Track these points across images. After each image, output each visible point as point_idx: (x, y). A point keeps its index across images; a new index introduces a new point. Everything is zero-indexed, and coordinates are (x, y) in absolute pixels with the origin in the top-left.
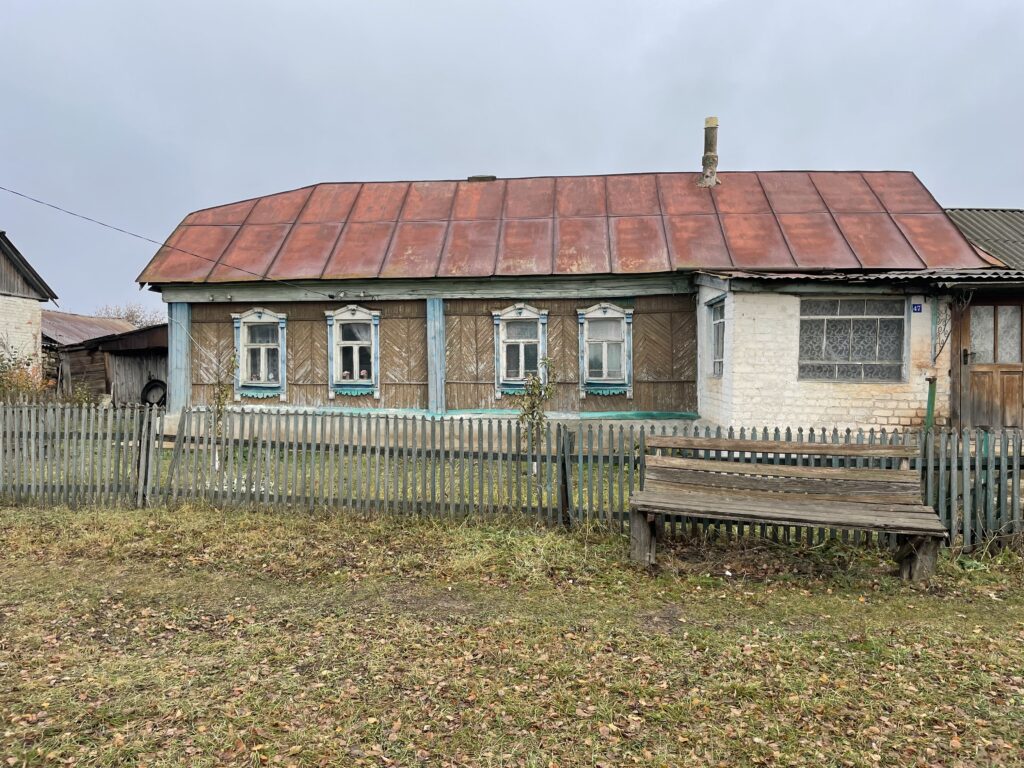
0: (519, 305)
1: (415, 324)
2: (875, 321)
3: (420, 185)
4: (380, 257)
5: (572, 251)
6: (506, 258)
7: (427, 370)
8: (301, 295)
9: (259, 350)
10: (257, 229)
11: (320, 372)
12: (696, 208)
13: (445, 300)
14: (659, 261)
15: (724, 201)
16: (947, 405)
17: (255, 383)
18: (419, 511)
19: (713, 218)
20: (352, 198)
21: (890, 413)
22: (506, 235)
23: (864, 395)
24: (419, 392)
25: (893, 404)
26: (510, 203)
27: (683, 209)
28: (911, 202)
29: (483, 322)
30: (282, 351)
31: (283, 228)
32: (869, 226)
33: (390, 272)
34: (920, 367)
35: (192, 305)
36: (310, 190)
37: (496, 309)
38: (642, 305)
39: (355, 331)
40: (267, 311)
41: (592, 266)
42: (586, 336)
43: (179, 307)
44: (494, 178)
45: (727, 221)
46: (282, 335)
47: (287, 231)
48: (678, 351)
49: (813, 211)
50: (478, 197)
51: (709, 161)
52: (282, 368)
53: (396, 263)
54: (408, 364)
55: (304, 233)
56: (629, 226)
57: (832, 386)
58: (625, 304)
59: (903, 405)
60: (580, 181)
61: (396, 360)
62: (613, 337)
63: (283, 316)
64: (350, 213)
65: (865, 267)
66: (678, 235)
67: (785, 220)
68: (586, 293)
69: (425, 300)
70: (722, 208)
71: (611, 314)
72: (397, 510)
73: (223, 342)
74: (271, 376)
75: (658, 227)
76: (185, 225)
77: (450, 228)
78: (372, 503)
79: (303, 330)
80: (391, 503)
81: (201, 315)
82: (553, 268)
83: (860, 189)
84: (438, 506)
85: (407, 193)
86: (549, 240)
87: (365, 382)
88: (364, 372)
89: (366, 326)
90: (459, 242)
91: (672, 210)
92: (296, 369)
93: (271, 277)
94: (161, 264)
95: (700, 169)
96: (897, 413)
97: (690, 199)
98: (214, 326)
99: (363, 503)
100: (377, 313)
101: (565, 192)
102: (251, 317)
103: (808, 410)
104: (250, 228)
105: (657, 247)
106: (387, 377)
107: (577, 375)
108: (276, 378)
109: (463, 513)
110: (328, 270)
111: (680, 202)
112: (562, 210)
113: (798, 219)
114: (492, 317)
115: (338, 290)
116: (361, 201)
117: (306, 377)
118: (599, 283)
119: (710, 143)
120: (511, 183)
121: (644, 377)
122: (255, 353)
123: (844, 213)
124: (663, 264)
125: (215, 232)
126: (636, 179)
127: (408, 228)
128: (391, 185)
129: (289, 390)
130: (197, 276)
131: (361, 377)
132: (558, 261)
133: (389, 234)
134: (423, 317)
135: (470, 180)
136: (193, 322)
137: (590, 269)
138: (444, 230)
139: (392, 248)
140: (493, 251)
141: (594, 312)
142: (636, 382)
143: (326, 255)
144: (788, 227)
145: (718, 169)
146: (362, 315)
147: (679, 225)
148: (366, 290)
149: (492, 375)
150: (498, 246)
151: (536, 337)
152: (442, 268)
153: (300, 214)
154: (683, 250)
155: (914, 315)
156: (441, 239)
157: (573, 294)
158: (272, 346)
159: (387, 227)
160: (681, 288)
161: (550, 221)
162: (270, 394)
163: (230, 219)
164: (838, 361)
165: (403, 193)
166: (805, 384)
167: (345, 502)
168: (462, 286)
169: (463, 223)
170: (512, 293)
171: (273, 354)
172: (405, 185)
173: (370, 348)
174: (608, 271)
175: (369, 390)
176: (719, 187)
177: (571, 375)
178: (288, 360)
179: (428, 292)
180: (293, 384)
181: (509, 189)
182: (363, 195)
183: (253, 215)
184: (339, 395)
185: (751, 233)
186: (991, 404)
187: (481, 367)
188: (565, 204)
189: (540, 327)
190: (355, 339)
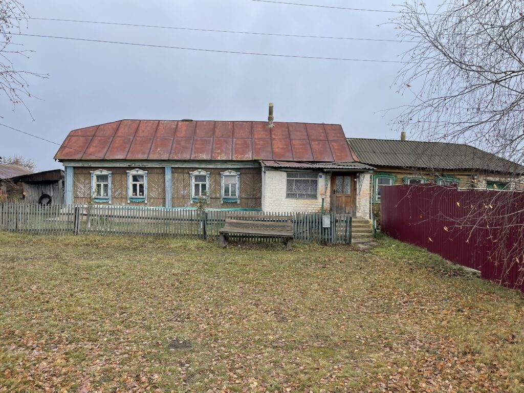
0: (199, 170)
1: (160, 176)
2: (309, 180)
3: (162, 122)
4: (148, 151)
5: (219, 151)
6: (195, 153)
7: (165, 193)
8: (117, 165)
9: (101, 185)
10: (99, 138)
11: (124, 193)
12: (264, 136)
13: (172, 168)
14: (249, 156)
15: (274, 134)
16: (329, 207)
17: (99, 197)
18: (162, 236)
19: (269, 140)
20: (136, 127)
21: (312, 209)
22: (195, 144)
23: (305, 203)
24: (162, 201)
25: (313, 206)
26: (198, 131)
27: (260, 136)
28: (337, 137)
29: (186, 175)
30: (110, 185)
31: (109, 138)
32: (321, 145)
33: (152, 157)
34: (321, 195)
35: (74, 168)
36: (119, 123)
37: (191, 171)
38: (243, 171)
39: (138, 178)
40: (104, 170)
41: (226, 157)
42: (223, 182)
43: (69, 168)
44: (192, 121)
45: (274, 142)
46: (110, 180)
47: (111, 139)
48: (255, 187)
49: (304, 139)
50: (185, 128)
51: (270, 118)
52: (109, 191)
53: (154, 154)
54: (158, 191)
55: (118, 140)
56: (240, 142)
57: (296, 200)
58: (237, 170)
59: (316, 206)
60: (224, 123)
61: (153, 189)
62: (233, 182)
63: (111, 172)
64: (136, 132)
65: (315, 160)
66: (257, 146)
67: (294, 142)
68: (224, 166)
69: (165, 168)
70: (273, 136)
71: (232, 174)
72: (156, 235)
73: (87, 182)
74: (105, 194)
75: (250, 143)
76: (70, 136)
77: (175, 141)
78: (148, 234)
79: (118, 177)
80: (154, 234)
81: (77, 171)
82: (211, 157)
83: (321, 131)
84: (168, 234)
85: (158, 126)
86: (211, 147)
87: (142, 197)
88: (141, 193)
89: (142, 177)
90: (178, 146)
91: (256, 136)
92: (115, 193)
93: (106, 158)
94: (62, 152)
95: (268, 121)
96: (315, 209)
97: (262, 133)
98: (83, 175)
99: (146, 234)
100: (146, 172)
101: (218, 128)
102: (98, 172)
103: (288, 208)
104: (96, 138)
105: (249, 151)
106: (150, 195)
107: (220, 195)
108: (107, 195)
109: (175, 236)
110: (129, 156)
111: (259, 134)
112: (216, 135)
113: (298, 142)
114: (190, 174)
115: (132, 163)
116: (140, 128)
117: (119, 195)
118: (228, 163)
119: (271, 112)
120: (198, 122)
121: (243, 196)
122: (99, 186)
123: (314, 140)
124: (249, 157)
125: (82, 139)
126: (245, 123)
127: (158, 140)
128: (152, 122)
129: (112, 199)
130: (77, 157)
131: (140, 195)
132: (214, 155)
133: (151, 141)
134: (164, 173)
135: (182, 121)
136: (75, 174)
137: (224, 158)
138: (172, 141)
139: (152, 148)
140: (190, 149)
141: (227, 173)
142: (241, 198)
143: (127, 150)
144: (294, 145)
145: (274, 121)
146: (141, 172)
147: (257, 142)
148: (142, 164)
149: (189, 195)
150: (192, 148)
151: (206, 181)
152: (171, 156)
153: (116, 133)
154: (257, 152)
155: (320, 179)
156: (171, 145)
157: (219, 166)
158: (106, 183)
159: (150, 139)
160: (256, 166)
161: (212, 139)
162: (105, 201)
163: (88, 134)
164: (298, 192)
165: (156, 125)
166: (288, 199)
167: (140, 233)
168: (178, 163)
169: (180, 138)
170: (197, 166)
171: (106, 186)
172: (157, 122)
173: (143, 185)
174: (231, 159)
175: (143, 200)
176: (274, 128)
177: (218, 195)
178: (112, 189)
179: (165, 164)
180: (114, 198)
181: (198, 126)
182: (141, 125)
183: (97, 132)
184: (131, 202)
185: (281, 146)
186: (341, 206)
187: (185, 192)
188: (218, 133)
189: (207, 178)
190: (138, 181)
